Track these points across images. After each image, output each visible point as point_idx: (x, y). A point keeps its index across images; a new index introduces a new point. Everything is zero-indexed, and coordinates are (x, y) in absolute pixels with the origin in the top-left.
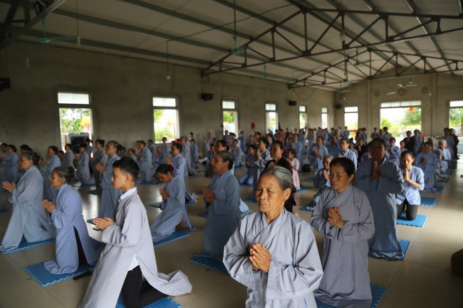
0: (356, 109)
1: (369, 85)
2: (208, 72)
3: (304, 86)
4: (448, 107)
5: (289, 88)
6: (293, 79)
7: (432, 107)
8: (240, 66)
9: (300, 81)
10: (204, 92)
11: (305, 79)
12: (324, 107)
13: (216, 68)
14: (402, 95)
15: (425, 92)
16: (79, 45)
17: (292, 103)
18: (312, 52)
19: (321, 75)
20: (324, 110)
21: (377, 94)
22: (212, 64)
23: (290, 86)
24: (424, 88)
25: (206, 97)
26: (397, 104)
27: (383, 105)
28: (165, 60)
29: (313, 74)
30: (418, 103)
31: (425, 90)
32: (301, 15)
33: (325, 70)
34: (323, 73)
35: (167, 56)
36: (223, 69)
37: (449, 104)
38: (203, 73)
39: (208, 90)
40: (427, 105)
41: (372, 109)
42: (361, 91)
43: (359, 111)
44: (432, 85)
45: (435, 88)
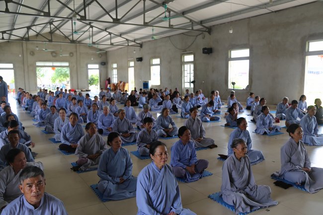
1: (24, 45)
4: (87, 69)
7: (77, 68)
14: (55, 56)
15: (72, 56)
21: (32, 53)
24: (71, 53)
26: (50, 64)
27: (38, 64)
30: (67, 64)
31: (71, 55)
37: (87, 66)
40: (74, 66)
41: (28, 67)
42: (16, 49)
43: (14, 68)
44: (76, 51)
45: (78, 54)
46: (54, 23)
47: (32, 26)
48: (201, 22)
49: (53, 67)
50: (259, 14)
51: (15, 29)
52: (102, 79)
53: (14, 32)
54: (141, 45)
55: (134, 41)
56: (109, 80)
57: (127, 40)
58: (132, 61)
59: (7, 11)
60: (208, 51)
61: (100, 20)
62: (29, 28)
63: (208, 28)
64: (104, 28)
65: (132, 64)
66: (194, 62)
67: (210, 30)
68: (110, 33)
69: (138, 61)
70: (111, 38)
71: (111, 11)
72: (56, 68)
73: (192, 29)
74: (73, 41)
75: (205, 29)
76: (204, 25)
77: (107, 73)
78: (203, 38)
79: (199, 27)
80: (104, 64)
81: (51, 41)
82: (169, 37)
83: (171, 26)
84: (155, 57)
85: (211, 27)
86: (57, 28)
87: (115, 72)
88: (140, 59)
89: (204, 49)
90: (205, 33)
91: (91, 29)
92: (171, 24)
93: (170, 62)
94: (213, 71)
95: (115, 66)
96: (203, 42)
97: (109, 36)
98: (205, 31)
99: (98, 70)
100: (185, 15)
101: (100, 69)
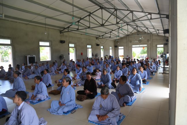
0: (123, 47)
1: (128, 38)
2: (63, 31)
3: (103, 38)
5: (97, 39)
6: (98, 35)
7: (151, 47)
8: (76, 29)
9: (101, 36)
10: (61, 40)
11: (103, 35)
12: (111, 47)
13: (66, 30)
14: (140, 42)
16: (4, 18)
17: (98, 45)
18: (105, 25)
19: (109, 34)
20: (111, 48)
21: (131, 42)
22: (65, 29)
23: (97, 38)
24: (148, 40)
25: (62, 42)
26: (138, 46)
27: (133, 46)
28: (44, 26)
29: (106, 33)
30: (146, 45)
32: (100, 10)
33: (111, 32)
34: (110, 33)
35: (45, 24)
36: (69, 31)
37: (157, 46)
38: (61, 32)
39: (63, 39)
40: (149, 46)
41: (129, 48)
42: (125, 40)
45: (152, 40)
80: (166, 44)
91: (137, 28)
101: (164, 47)
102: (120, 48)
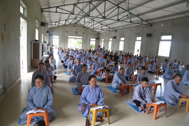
1: (64, 28)
4: (90, 40)
7: (85, 40)
10: (43, 21)
14: (76, 34)
15: (84, 34)
18: (107, 18)
21: (67, 32)
24: (84, 33)
27: (69, 37)
30: (81, 38)
37: (90, 39)
41: (65, 38)
43: (59, 38)
44: (86, 32)
45: (87, 33)
46: (77, 18)
47: (67, 19)
48: (147, 21)
49: (75, 38)
50: (179, 17)
51: (60, 21)
52: (96, 46)
53: (61, 22)
54: (116, 31)
55: (113, 29)
56: (99, 46)
57: (109, 28)
58: (111, 38)
59: (56, 12)
60: (149, 35)
61: (98, 17)
62: (66, 20)
63: (150, 24)
64: (99, 22)
65: (111, 39)
66: (141, 41)
67: (151, 25)
68: (102, 24)
69: (114, 38)
70: (102, 27)
71: (102, 13)
72: (77, 39)
73: (142, 24)
74: (84, 27)
75: (149, 24)
76: (148, 22)
77: (99, 43)
78: (147, 29)
79: (145, 23)
80: (98, 39)
81: (75, 26)
82: (130, 27)
83: (131, 22)
84: (122, 37)
85: (152, 23)
86: (78, 21)
87: (103, 43)
88: (115, 38)
89: (147, 34)
90: (148, 26)
91: (93, 22)
92: (131, 20)
93: (129, 40)
94: (151, 46)
95: (103, 40)
96: (147, 31)
97: (101, 25)
98: (149, 25)
99: (95, 42)
100: (139, 17)
101: (96, 41)
102: (54, 37)
